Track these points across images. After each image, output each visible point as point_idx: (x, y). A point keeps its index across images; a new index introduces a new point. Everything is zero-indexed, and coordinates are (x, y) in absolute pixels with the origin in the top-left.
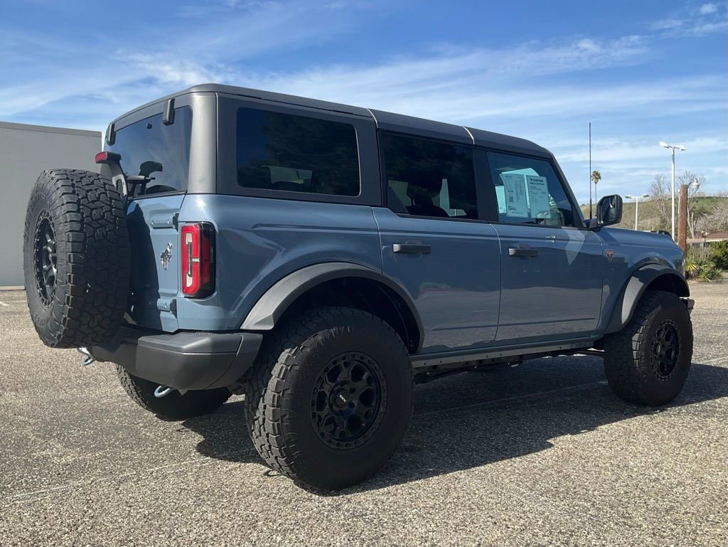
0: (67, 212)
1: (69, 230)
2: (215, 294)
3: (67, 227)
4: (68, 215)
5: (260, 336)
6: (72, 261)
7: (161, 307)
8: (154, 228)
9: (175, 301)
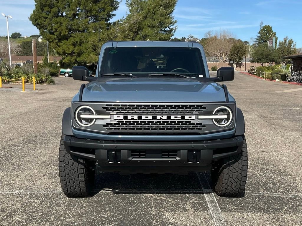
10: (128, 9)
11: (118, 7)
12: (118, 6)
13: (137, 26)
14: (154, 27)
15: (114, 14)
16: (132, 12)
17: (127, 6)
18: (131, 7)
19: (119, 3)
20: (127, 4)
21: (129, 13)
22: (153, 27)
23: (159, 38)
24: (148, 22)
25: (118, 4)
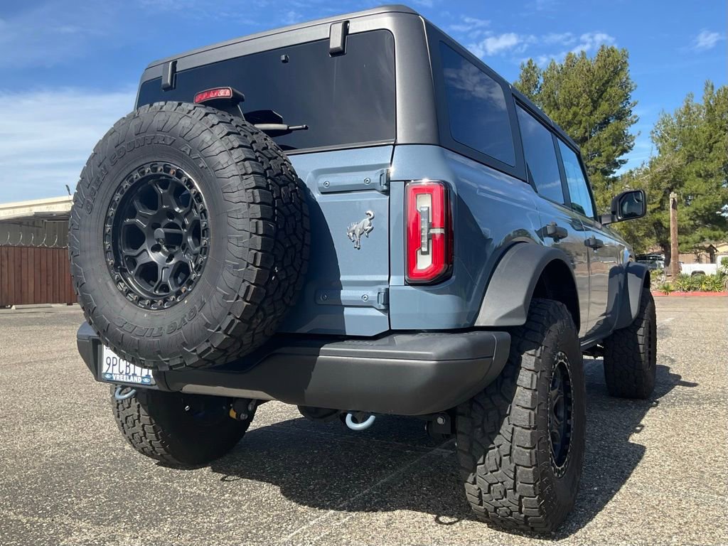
0: (244, 160)
1: (254, 185)
2: (454, 277)
3: (248, 181)
4: (247, 163)
5: (507, 335)
6: (261, 232)
7: (345, 301)
8: (322, 193)
9: (388, 290)
10: (655, 147)
11: (633, 146)
12: (632, 143)
13: (672, 176)
14: (712, 176)
15: (623, 161)
16: (663, 152)
17: (653, 142)
18: (661, 142)
19: (634, 137)
20: (653, 137)
21: (656, 154)
22: (709, 175)
23: (722, 197)
24: (698, 166)
25: (633, 141)
